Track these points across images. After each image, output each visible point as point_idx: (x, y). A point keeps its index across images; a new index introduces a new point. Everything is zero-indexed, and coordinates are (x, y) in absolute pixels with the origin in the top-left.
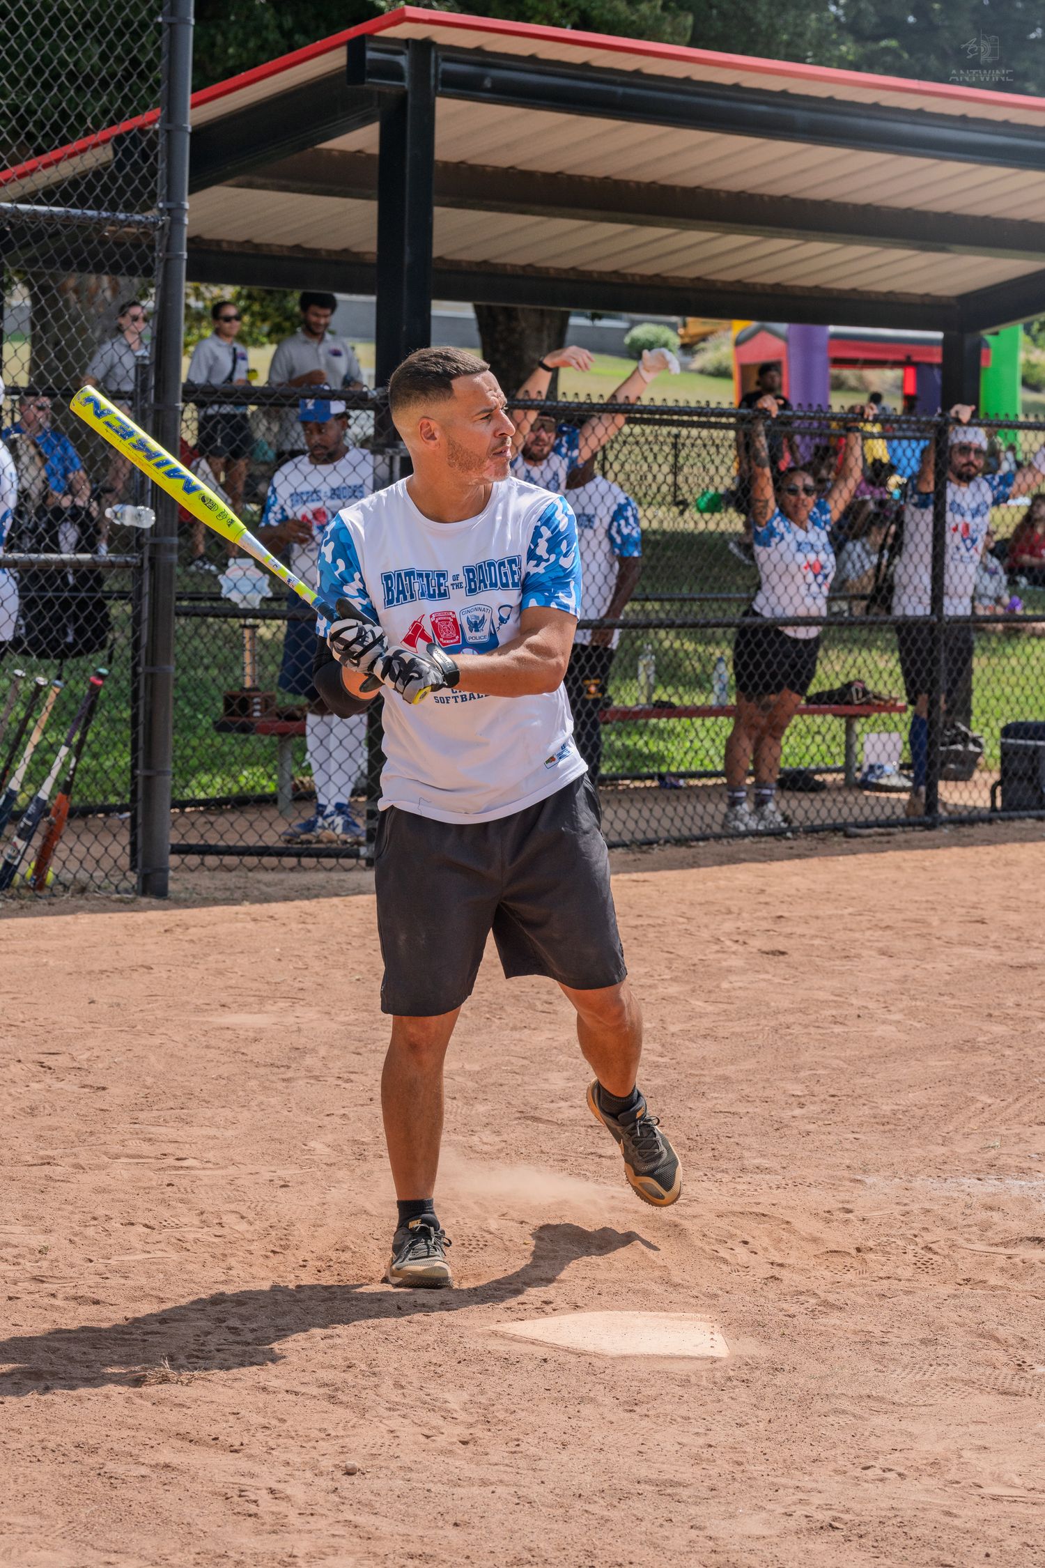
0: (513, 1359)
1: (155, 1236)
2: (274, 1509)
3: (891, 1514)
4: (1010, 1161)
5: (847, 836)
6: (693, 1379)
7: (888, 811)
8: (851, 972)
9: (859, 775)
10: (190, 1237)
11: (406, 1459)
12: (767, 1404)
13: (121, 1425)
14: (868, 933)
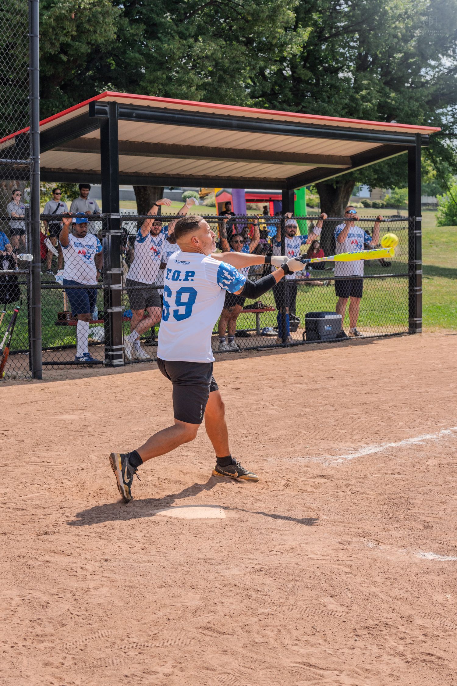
0: (157, 522)
1: (41, 488)
2: (82, 573)
3: (279, 565)
4: (313, 451)
5: (258, 351)
6: (215, 525)
7: (270, 342)
8: (261, 394)
9: (261, 331)
10: (53, 487)
11: (124, 555)
12: (239, 532)
13: (32, 549)
14: (266, 381)
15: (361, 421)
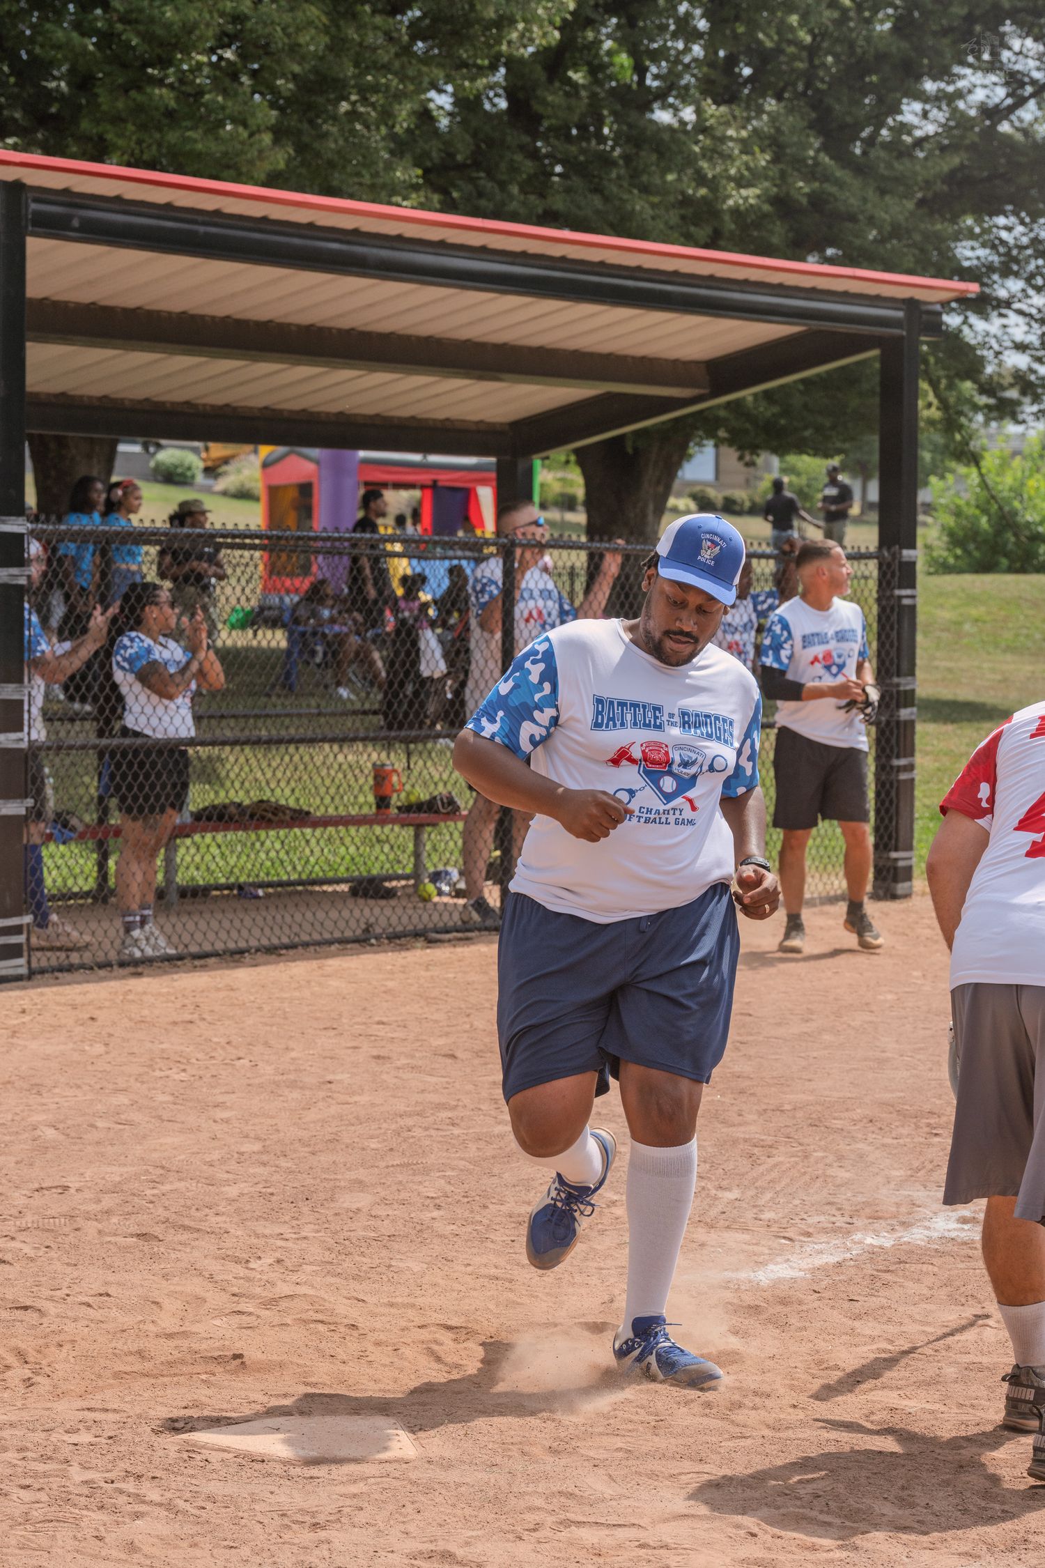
5: (428, 941)
15: (775, 1165)
